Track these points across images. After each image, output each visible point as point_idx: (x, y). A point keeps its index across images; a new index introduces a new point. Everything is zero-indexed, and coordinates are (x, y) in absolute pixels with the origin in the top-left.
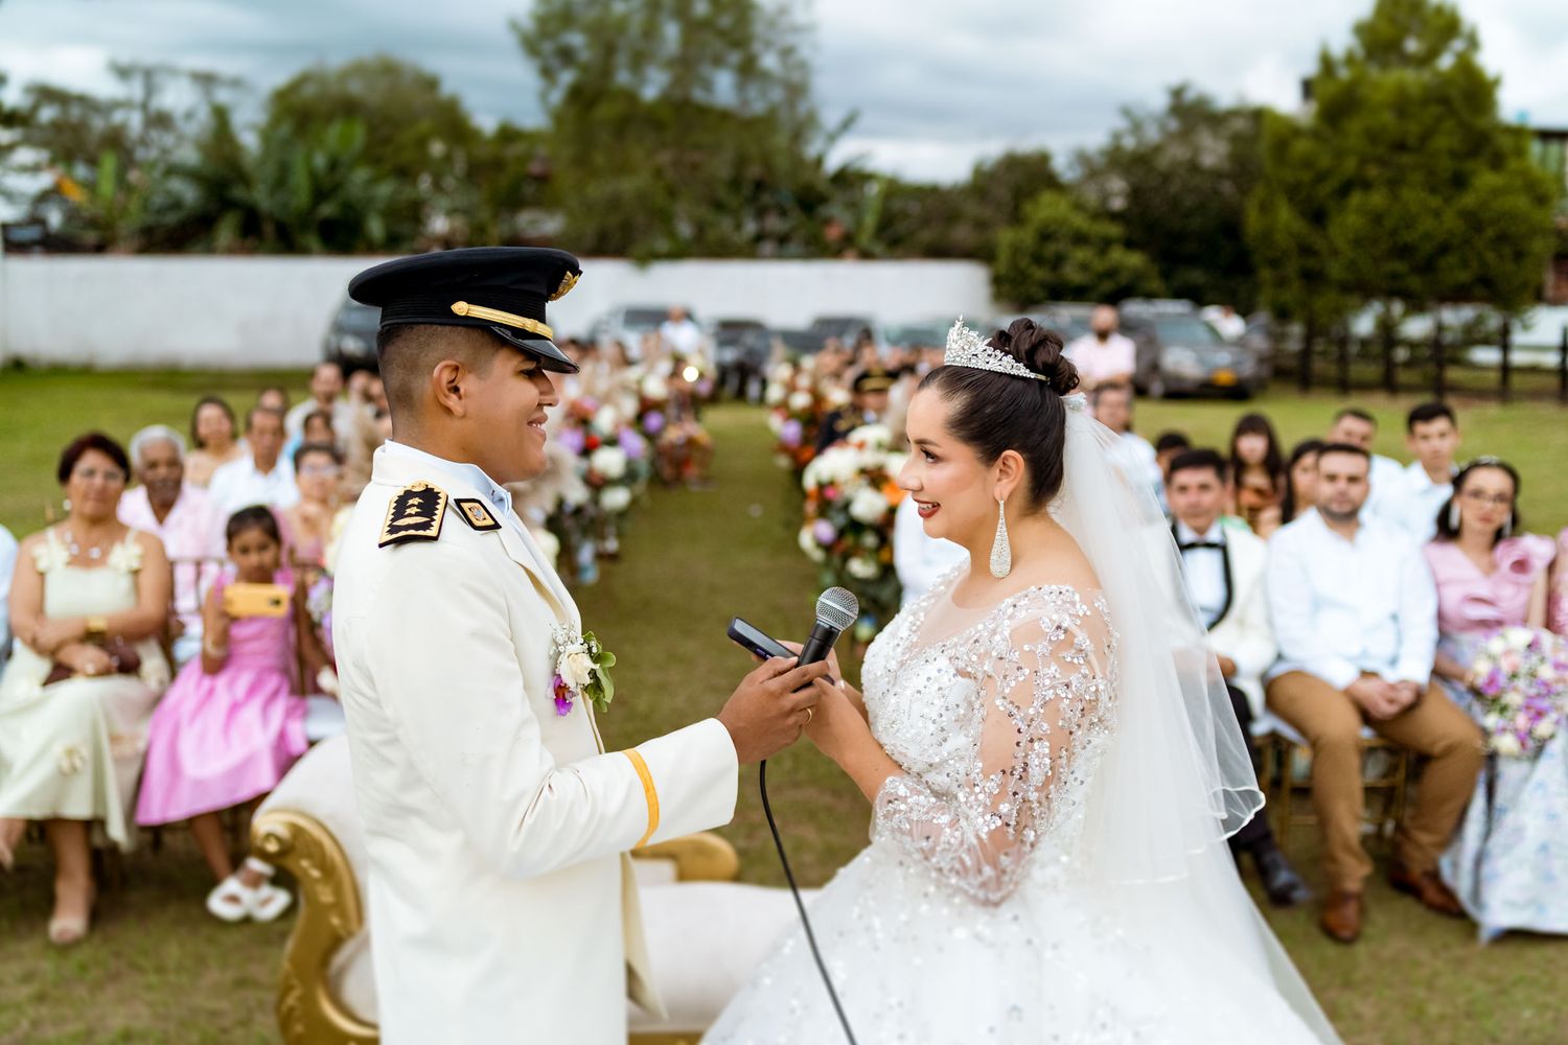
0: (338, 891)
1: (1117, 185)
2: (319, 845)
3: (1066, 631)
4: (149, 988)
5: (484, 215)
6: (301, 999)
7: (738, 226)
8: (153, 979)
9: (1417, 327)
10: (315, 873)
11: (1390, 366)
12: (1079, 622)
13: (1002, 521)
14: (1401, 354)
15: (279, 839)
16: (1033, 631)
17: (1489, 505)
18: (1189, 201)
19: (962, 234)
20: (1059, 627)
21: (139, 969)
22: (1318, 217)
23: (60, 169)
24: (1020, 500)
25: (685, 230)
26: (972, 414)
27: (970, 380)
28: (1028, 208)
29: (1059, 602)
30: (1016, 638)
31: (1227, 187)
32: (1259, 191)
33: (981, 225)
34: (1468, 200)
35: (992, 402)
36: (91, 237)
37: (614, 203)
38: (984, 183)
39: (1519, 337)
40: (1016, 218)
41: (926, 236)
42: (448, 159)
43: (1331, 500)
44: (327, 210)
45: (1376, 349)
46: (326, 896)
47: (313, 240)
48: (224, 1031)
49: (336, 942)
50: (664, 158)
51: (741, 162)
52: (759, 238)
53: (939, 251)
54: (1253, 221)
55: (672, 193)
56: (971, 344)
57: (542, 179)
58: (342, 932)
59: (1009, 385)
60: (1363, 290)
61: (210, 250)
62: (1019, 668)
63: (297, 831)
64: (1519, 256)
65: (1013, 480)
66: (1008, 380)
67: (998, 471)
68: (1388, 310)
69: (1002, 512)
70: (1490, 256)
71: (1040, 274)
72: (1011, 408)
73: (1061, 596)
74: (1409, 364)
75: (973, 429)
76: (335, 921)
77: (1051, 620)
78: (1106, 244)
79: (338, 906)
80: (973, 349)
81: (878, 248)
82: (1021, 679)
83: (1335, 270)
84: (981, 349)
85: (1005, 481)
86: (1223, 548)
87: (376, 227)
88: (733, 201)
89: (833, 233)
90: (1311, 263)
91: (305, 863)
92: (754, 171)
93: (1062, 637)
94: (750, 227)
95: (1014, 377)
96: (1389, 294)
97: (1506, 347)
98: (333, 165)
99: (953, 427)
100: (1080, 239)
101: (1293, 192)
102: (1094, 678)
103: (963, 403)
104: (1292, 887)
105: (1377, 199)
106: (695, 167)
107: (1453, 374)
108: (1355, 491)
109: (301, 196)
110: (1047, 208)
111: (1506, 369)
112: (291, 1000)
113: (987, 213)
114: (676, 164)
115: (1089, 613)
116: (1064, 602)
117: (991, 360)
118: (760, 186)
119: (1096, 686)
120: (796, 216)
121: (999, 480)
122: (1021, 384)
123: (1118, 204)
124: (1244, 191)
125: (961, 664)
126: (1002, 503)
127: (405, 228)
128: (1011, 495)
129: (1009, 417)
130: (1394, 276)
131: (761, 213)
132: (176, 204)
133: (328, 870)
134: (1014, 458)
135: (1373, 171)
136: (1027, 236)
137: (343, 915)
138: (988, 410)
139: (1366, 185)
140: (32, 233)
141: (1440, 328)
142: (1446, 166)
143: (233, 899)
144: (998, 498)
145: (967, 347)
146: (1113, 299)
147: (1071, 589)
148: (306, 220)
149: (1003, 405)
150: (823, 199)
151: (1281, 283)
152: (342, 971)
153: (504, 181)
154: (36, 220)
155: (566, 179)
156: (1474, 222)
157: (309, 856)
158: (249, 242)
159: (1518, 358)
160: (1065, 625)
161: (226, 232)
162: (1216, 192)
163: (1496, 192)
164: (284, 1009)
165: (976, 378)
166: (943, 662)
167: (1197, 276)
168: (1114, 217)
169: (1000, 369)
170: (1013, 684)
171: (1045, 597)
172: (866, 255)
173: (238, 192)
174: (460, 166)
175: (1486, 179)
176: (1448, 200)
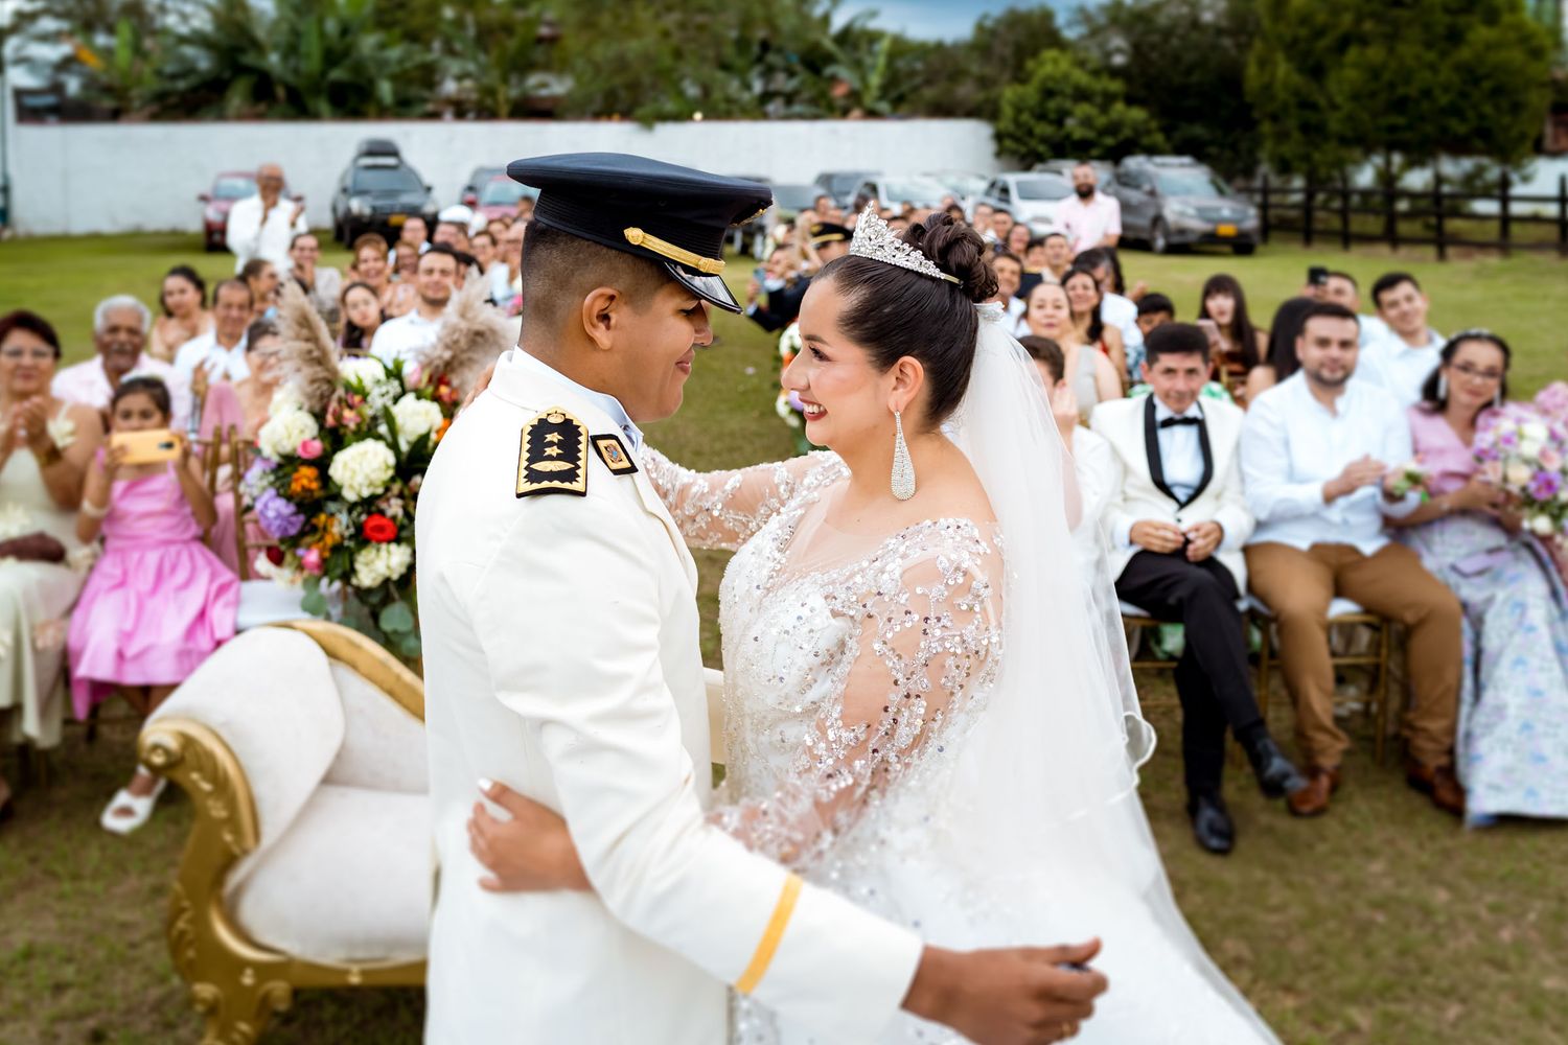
0: (231, 804)
1: (1118, 41)
2: (210, 756)
3: (965, 573)
4: (61, 897)
5: (492, 78)
6: (191, 921)
7: (747, 86)
8: (67, 887)
9: (1417, 179)
10: (206, 787)
11: (1392, 218)
12: (979, 562)
13: (900, 435)
14: (1403, 205)
15: (167, 752)
16: (927, 572)
17: (1478, 381)
18: (1190, 57)
19: (966, 91)
20: (957, 569)
21: (53, 875)
22: (1317, 72)
23: (78, 40)
24: (916, 415)
25: (692, 91)
26: (868, 312)
27: (870, 274)
28: (1030, 64)
29: (958, 538)
30: (908, 579)
31: (1227, 42)
32: (1258, 45)
33: (984, 82)
34: (1465, 54)
35: (894, 301)
36: (108, 103)
37: (621, 64)
38: (985, 42)
39: (1518, 189)
40: (1020, 76)
41: (929, 93)
42: (459, 23)
43: (1322, 365)
44: (337, 74)
45: (1377, 200)
46: (218, 811)
47: (323, 106)
48: (133, 946)
49: (230, 861)
50: (671, 20)
51: (746, 23)
52: (767, 97)
53: (943, 110)
54: (1252, 75)
55: (678, 54)
56: (879, 234)
57: (552, 40)
58: (236, 850)
59: (914, 284)
60: (1364, 143)
61: (222, 117)
62: (907, 612)
63: (188, 741)
64: (1516, 108)
65: (909, 392)
66: (915, 278)
67: (894, 379)
68: (1388, 163)
69: (899, 425)
70: (1488, 109)
71: (1043, 129)
72: (914, 310)
73: (960, 531)
74: (1409, 216)
75: (867, 329)
76: (228, 837)
77: (949, 560)
78: (1109, 99)
79: (233, 822)
80: (880, 240)
81: (884, 106)
82: (908, 625)
83: (1335, 123)
84: (888, 240)
85: (901, 390)
86: (1200, 424)
87: (385, 89)
88: (739, 62)
89: (839, 91)
90: (1312, 117)
91: (195, 776)
92: (760, 33)
93: (961, 580)
94: (758, 86)
95: (920, 275)
96: (1390, 147)
97: (1505, 200)
98: (345, 31)
99: (847, 325)
100: (1082, 95)
101: (1291, 47)
102: (987, 629)
103: (861, 298)
104: (1285, 776)
105: (1375, 53)
106: (701, 28)
107: (1454, 225)
108: (1347, 355)
109: (312, 63)
110: (1050, 65)
111: (1506, 219)
112: (181, 924)
113: (989, 71)
114: (682, 26)
115: (988, 551)
116: (963, 538)
117: (899, 255)
118: (765, 46)
119: (989, 638)
120: (803, 75)
121: (895, 389)
122: (929, 284)
123: (1119, 60)
124: (1243, 48)
125: (838, 606)
126: (897, 415)
127: (415, 91)
128: (907, 408)
129: (909, 321)
130: (1392, 129)
131: (769, 73)
132: (189, 71)
133: (221, 784)
134: (912, 365)
135: (1368, 26)
136: (1030, 92)
137: (237, 831)
138: (887, 310)
139: (1364, 41)
140: (50, 100)
141: (1439, 179)
142: (1442, 20)
143: (126, 812)
144: (893, 409)
145: (873, 237)
146: (1115, 155)
147: (970, 523)
148: (317, 86)
149: (906, 305)
150: (830, 59)
151: (1282, 136)
152: (239, 890)
153: (512, 44)
154: (57, 88)
155: (573, 42)
156: (1471, 75)
157: (200, 769)
158: (262, 107)
159: (1517, 209)
160: (964, 566)
161: (236, 99)
162: (1214, 47)
163: (1490, 47)
164: (175, 933)
165: (877, 272)
166: (817, 601)
167: (1198, 130)
168: (1115, 73)
169: (909, 265)
170: (898, 628)
171: (943, 532)
172: (872, 114)
173: (249, 59)
174: (471, 32)
175: (1481, 34)
176: (1443, 54)
